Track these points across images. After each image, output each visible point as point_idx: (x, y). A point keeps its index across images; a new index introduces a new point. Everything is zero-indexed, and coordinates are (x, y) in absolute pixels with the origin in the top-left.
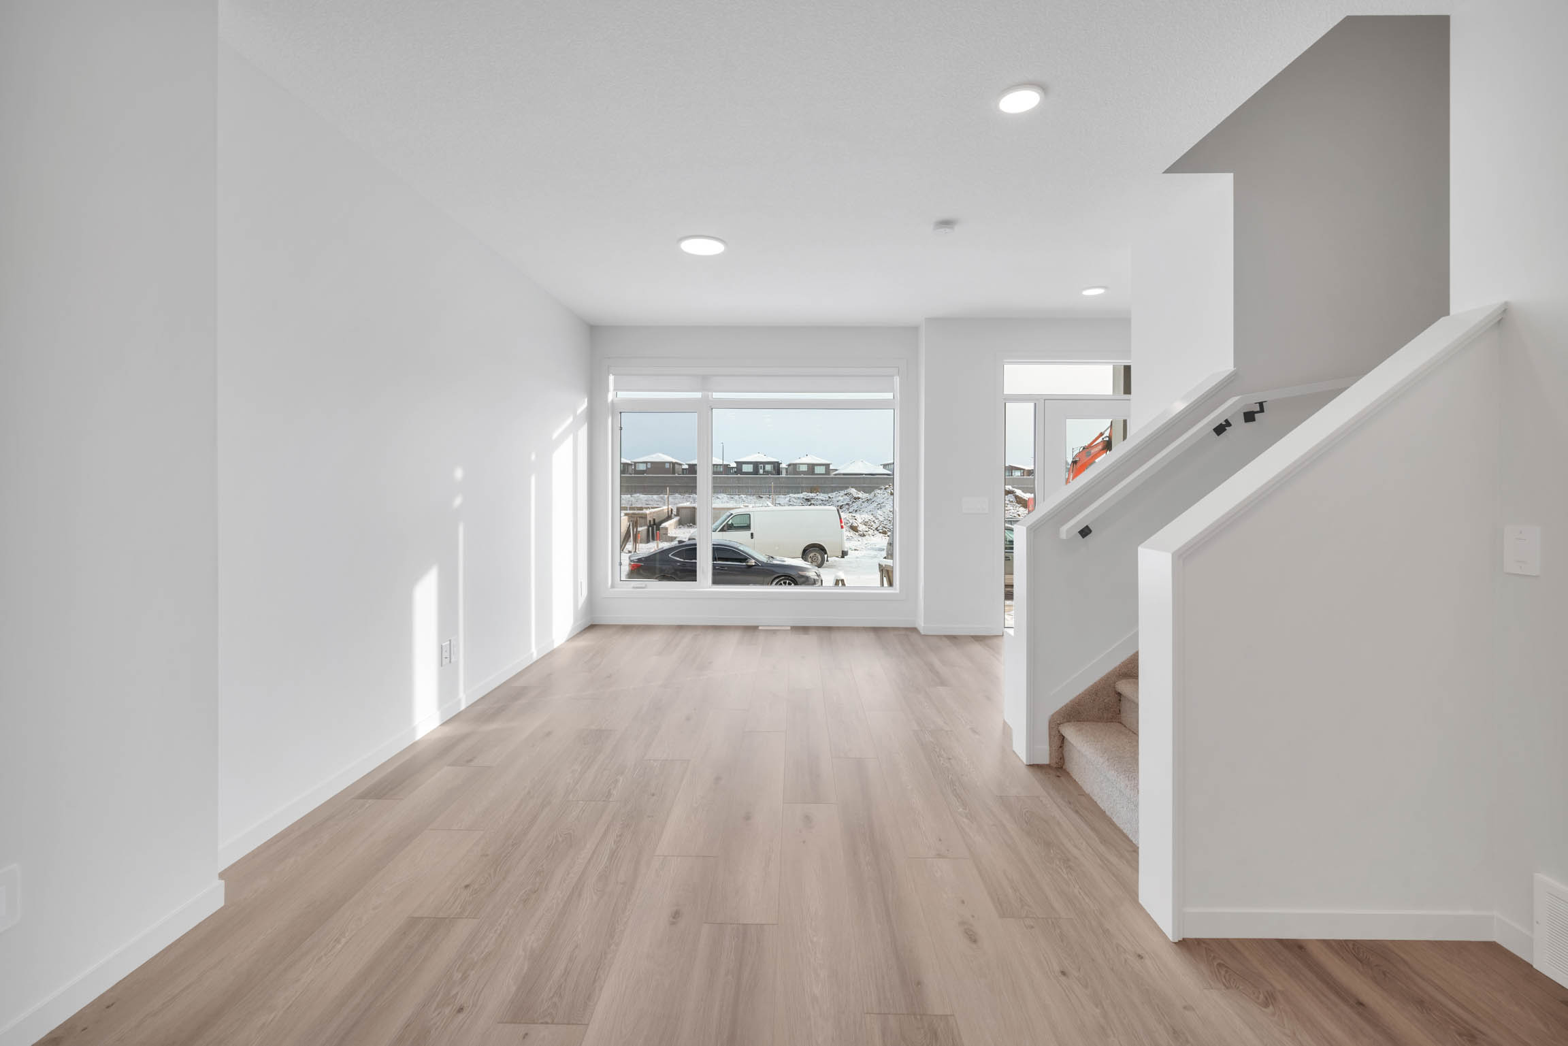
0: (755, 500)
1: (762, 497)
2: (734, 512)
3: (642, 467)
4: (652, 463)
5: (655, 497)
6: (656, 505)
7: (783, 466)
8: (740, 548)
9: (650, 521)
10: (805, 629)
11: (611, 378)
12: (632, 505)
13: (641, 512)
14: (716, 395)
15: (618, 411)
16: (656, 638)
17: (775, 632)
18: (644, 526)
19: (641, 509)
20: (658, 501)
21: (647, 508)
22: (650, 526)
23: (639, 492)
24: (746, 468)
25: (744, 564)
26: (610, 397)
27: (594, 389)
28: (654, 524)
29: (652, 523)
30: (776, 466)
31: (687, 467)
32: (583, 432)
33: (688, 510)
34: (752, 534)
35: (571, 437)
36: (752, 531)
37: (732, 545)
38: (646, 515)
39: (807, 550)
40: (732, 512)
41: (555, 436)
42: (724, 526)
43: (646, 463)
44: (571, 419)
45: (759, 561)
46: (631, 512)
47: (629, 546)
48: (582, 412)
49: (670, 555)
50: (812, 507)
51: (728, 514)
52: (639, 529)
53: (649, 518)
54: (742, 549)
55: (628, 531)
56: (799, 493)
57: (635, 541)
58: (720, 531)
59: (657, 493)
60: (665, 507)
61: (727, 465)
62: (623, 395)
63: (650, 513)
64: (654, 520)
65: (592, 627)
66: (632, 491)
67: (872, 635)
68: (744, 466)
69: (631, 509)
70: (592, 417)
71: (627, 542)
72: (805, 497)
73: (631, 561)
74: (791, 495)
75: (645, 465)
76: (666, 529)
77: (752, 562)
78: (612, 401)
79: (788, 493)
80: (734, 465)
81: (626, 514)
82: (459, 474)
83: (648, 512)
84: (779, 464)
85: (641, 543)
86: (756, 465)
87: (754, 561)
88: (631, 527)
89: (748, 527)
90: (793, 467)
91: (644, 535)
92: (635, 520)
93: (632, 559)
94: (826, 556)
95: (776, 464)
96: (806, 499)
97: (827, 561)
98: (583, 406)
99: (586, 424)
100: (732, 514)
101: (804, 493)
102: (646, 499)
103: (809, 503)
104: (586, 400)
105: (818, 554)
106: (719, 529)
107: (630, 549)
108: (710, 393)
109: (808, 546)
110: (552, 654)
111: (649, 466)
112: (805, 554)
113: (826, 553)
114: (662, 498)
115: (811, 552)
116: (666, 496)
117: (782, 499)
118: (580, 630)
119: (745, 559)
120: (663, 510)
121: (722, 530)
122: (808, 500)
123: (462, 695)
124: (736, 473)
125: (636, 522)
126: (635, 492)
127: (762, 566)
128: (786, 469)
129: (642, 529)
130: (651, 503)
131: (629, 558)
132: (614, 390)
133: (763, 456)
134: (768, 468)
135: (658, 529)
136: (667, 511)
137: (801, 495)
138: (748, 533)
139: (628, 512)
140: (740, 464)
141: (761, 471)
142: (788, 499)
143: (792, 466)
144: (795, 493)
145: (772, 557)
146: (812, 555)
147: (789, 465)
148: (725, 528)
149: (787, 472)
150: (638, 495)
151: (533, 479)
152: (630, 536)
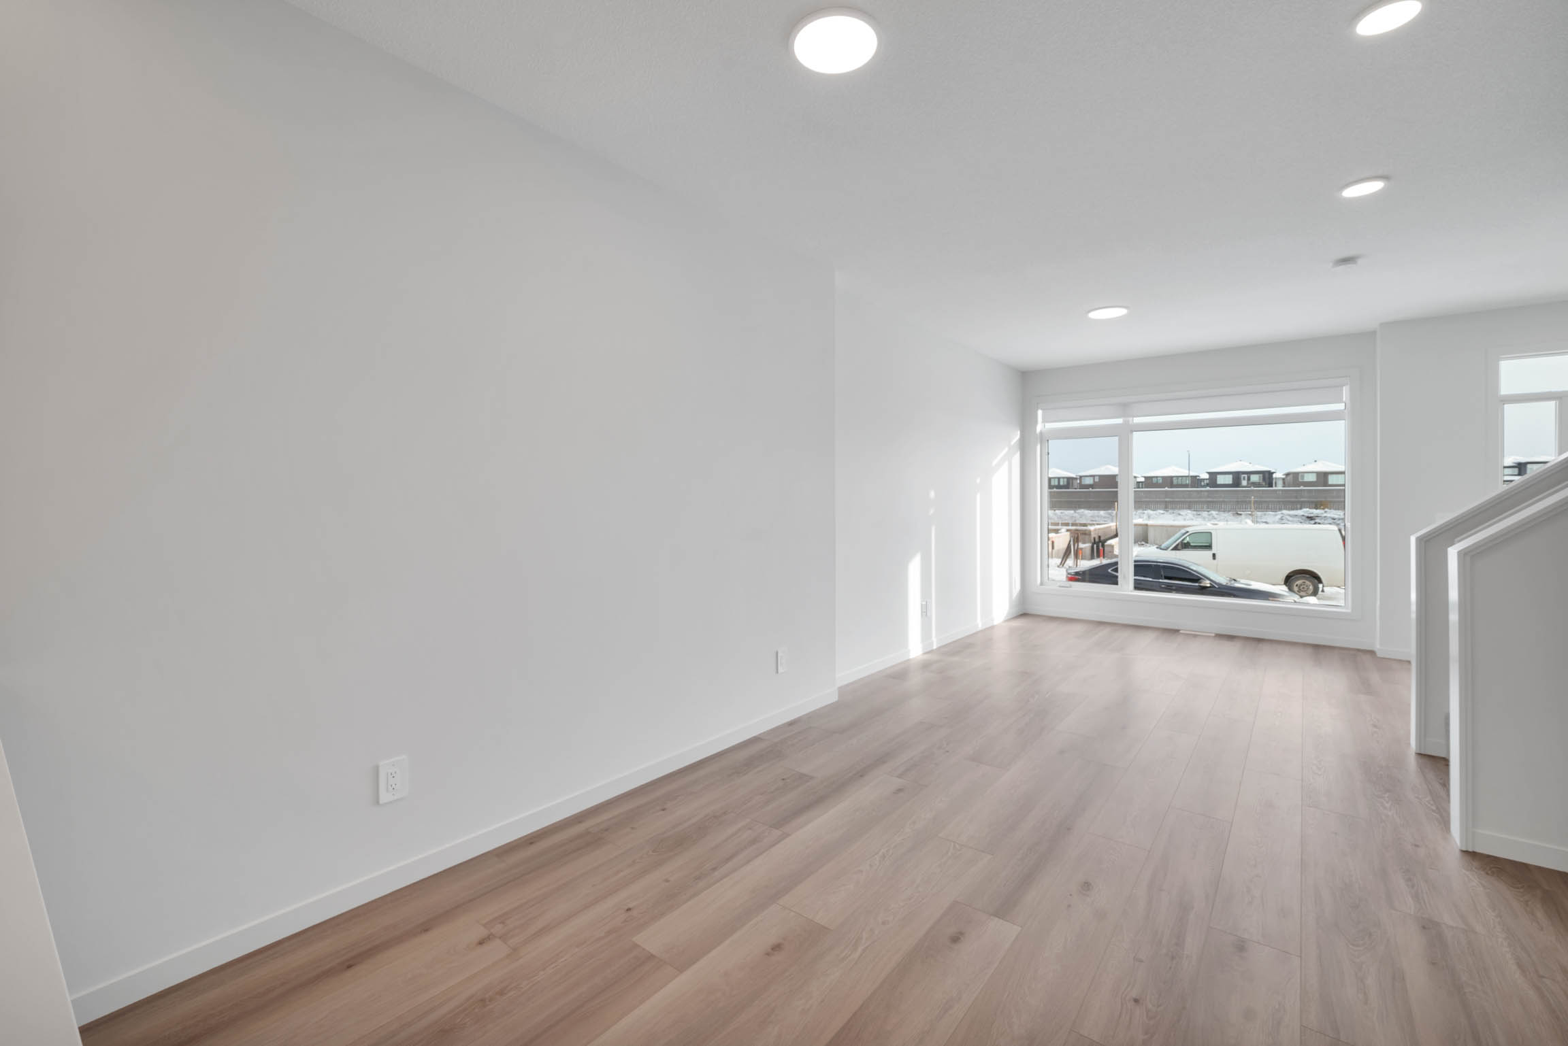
0: (1232, 517)
1: (1241, 514)
2: (1191, 530)
3: (1089, 481)
4: (1100, 476)
5: (1102, 513)
6: (1097, 521)
7: (1279, 475)
8: (1192, 568)
9: (1094, 539)
10: (1231, 637)
11: (1040, 412)
12: (1075, 521)
13: (1085, 528)
14: (1137, 420)
15: (1044, 439)
16: (1078, 629)
17: (1195, 636)
18: (1088, 543)
19: (1085, 525)
20: (1104, 517)
21: (1091, 525)
22: (1095, 543)
23: (1084, 508)
24: (1221, 480)
25: (1197, 584)
26: (1039, 428)
27: (1025, 422)
28: (1100, 541)
29: (1097, 540)
30: (1268, 477)
31: (1143, 480)
32: (1017, 458)
33: (1140, 527)
34: (1214, 555)
35: (1006, 463)
36: (1214, 551)
37: (1182, 564)
38: (1090, 531)
39: (1291, 576)
40: (1188, 529)
41: (995, 463)
42: (1178, 545)
43: (1093, 476)
44: (1007, 449)
45: (1216, 583)
46: (1074, 528)
47: (1070, 562)
48: (1015, 443)
49: (1109, 570)
50: (1317, 526)
51: (1183, 531)
52: (1081, 545)
53: (1093, 535)
54: (1194, 569)
55: (1069, 547)
56: (1297, 509)
57: (1076, 557)
58: (1173, 549)
59: (1104, 508)
60: (1114, 524)
61: (1196, 476)
62: (1049, 426)
63: (1095, 530)
64: (1100, 537)
65: (1024, 615)
66: (1076, 508)
67: (1310, 650)
68: (1219, 476)
69: (1073, 525)
70: (1024, 447)
71: (1067, 558)
72: (1306, 515)
73: (1069, 574)
74: (1285, 512)
75: (1092, 478)
76: (1112, 546)
77: (1207, 583)
78: (1041, 433)
79: (1280, 509)
80: (1207, 476)
81: (1068, 530)
82: (932, 494)
83: (1092, 528)
84: (1270, 473)
85: (1082, 559)
86: (1237, 476)
87: (1208, 582)
88: (1072, 543)
89: (1209, 547)
90: (1294, 478)
91: (1088, 552)
92: (1077, 537)
93: (1070, 571)
94: (1320, 586)
95: (1267, 475)
96: (1308, 517)
97: (1323, 591)
98: (1017, 436)
99: (1019, 452)
100: (1188, 532)
101: (1305, 510)
102: (1090, 515)
103: (1313, 522)
104: (1019, 432)
105: (1308, 583)
106: (1171, 548)
107: (1071, 565)
108: (1130, 419)
109: (1293, 572)
110: (992, 627)
111: (1097, 479)
112: (1289, 580)
113: (1320, 581)
114: (1110, 514)
115: (1298, 579)
116: (1114, 512)
117: (1271, 516)
118: (1012, 617)
119: (1197, 580)
120: (1110, 527)
121: (1176, 548)
122: (1311, 518)
123: (934, 639)
124: (1207, 485)
125: (1078, 538)
126: (1080, 508)
127: (1219, 588)
128: (1283, 479)
129: (1085, 546)
130: (1097, 519)
131: (1067, 571)
132: (1043, 422)
133: (1248, 464)
134: (1255, 478)
135: (1103, 546)
136: (1115, 527)
137: (1300, 512)
138: (1209, 553)
139: (1070, 528)
140: (1213, 475)
141: (1244, 483)
142: (1279, 517)
143: (1291, 476)
144: (1289, 509)
145: (1235, 580)
146: (1299, 582)
147: (1287, 475)
148: (1180, 547)
149: (1284, 483)
150: (1083, 510)
151: (978, 496)
152: (1070, 552)
